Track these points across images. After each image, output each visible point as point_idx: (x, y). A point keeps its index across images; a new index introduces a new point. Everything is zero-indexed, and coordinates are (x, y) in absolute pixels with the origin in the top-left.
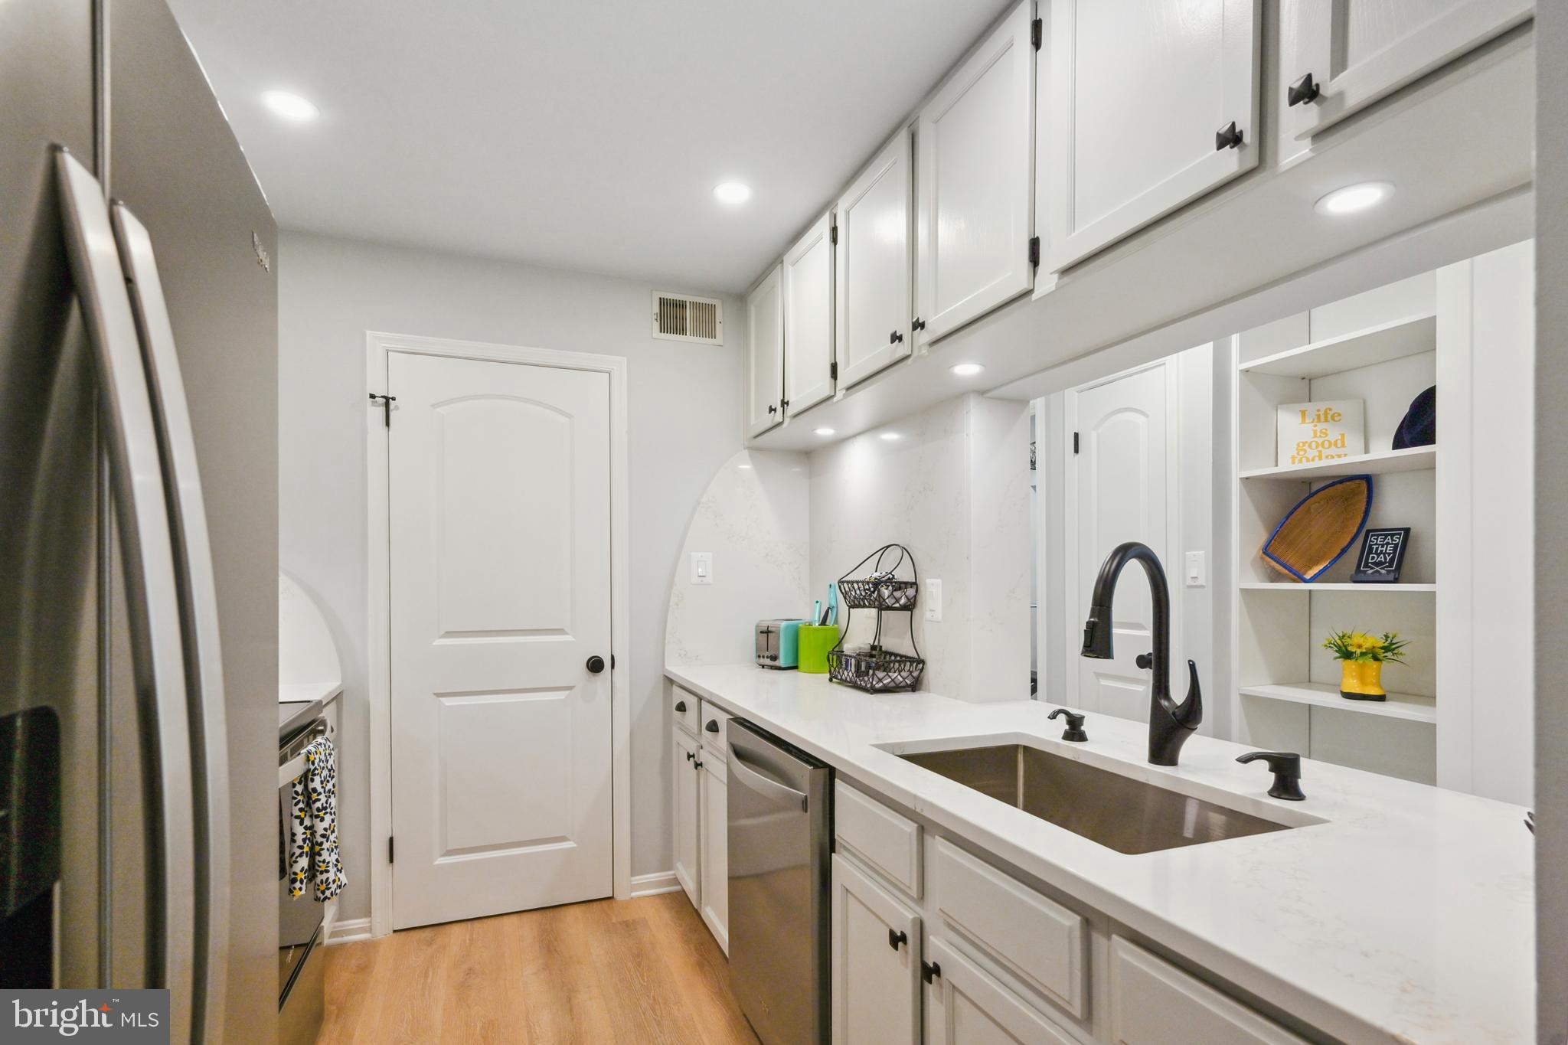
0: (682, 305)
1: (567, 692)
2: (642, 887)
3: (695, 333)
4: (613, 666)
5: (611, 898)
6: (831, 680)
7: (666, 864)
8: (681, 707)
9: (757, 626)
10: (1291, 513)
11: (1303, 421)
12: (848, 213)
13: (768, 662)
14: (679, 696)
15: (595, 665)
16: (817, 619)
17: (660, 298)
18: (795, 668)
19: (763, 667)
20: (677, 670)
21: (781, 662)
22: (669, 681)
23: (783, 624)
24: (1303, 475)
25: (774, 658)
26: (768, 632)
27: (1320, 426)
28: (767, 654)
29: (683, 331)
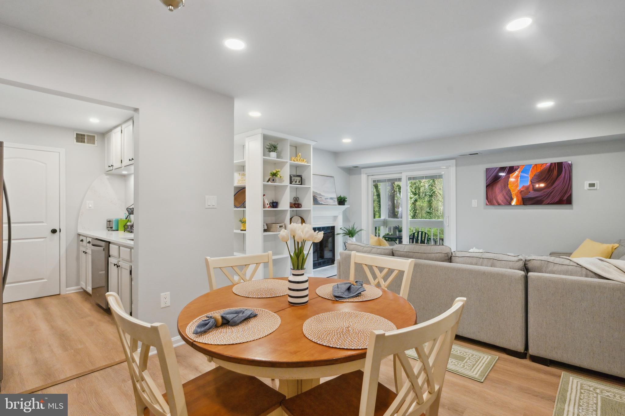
0: (84, 135)
1: (45, 239)
2: (68, 291)
3: (88, 143)
4: (60, 232)
5: (60, 294)
6: (124, 231)
7: (78, 284)
8: (82, 241)
9: (107, 220)
10: (235, 194)
11: (239, 175)
12: (124, 129)
13: (110, 229)
14: (81, 238)
15: (54, 231)
16: (125, 218)
17: (77, 134)
18: (118, 230)
19: (109, 230)
20: (81, 231)
21: (114, 229)
22: (79, 235)
23: (114, 219)
24: (239, 186)
25: (112, 228)
26: (110, 221)
27: (242, 177)
28: (110, 227)
29: (84, 142)
